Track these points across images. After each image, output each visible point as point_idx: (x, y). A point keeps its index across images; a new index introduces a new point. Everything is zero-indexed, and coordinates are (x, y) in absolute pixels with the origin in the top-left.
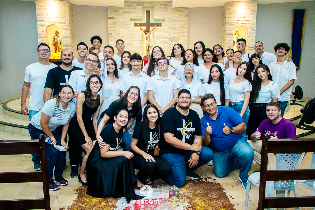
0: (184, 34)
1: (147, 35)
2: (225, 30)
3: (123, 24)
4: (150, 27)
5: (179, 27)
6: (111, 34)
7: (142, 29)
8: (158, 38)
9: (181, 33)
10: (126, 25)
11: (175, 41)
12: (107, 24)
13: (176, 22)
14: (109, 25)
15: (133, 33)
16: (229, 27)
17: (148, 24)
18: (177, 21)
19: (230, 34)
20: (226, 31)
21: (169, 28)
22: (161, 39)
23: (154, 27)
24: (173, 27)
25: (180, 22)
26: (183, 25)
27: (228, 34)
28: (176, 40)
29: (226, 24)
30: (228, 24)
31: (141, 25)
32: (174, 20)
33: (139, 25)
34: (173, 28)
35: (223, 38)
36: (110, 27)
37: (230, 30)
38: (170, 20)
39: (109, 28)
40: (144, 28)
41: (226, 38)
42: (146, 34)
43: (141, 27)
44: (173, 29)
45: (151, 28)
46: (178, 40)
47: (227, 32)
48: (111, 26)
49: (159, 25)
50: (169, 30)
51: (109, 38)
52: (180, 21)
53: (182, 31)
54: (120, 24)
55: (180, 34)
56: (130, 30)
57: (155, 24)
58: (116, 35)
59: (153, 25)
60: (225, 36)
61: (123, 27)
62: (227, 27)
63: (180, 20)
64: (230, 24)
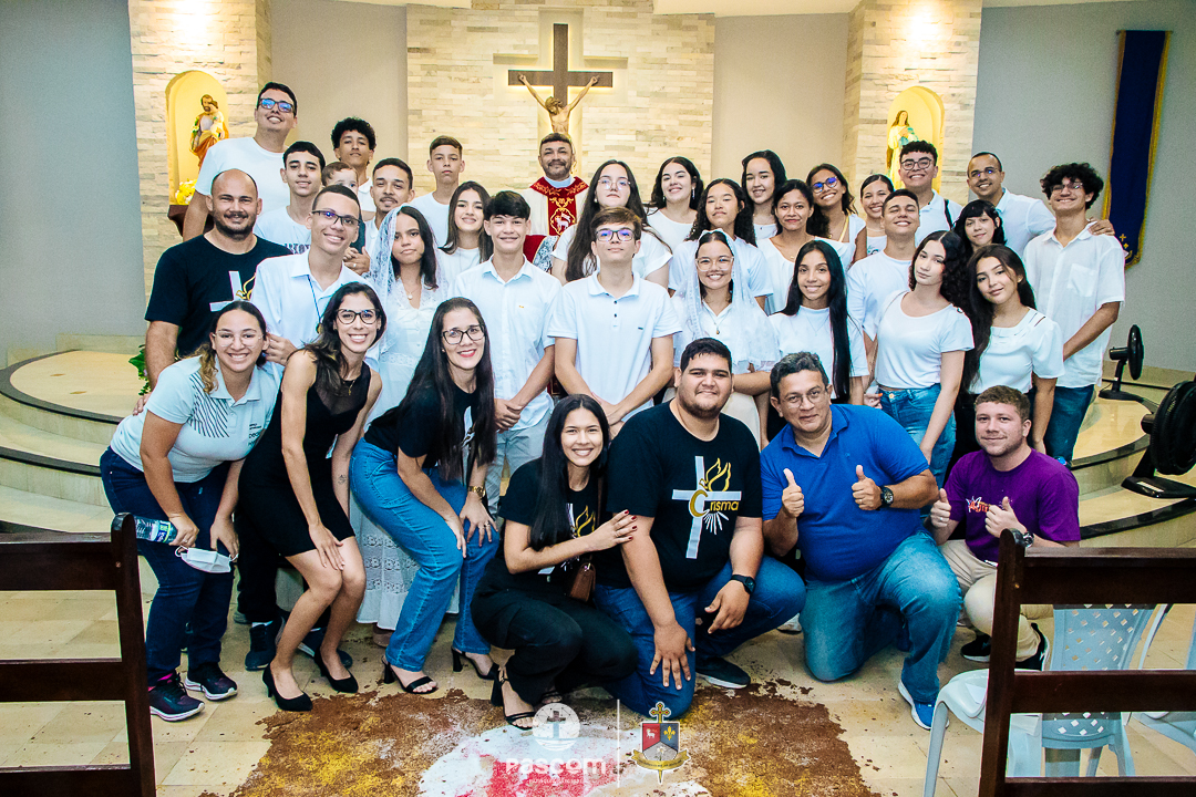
0: (700, 118)
1: (555, 118)
2: (856, 106)
3: (464, 75)
4: (570, 89)
5: (678, 90)
6: (418, 112)
7: (539, 95)
8: (597, 131)
9: (686, 112)
10: (474, 79)
11: (665, 144)
12: (404, 72)
13: (671, 72)
14: (410, 79)
15: (501, 109)
16: (872, 93)
17: (562, 78)
18: (674, 67)
19: (876, 122)
20: (861, 111)
21: (640, 94)
22: (608, 137)
23: (582, 88)
24: (657, 89)
25: (685, 73)
26: (695, 85)
27: (869, 122)
28: (667, 140)
29: (862, 82)
30: (867, 83)
31: (534, 78)
32: (662, 63)
33: (526, 82)
34: (656, 94)
35: (847, 138)
36: (414, 85)
37: (876, 105)
38: (647, 62)
39: (410, 90)
40: (546, 92)
41: (861, 137)
42: (552, 114)
43: (535, 88)
44: (659, 95)
45: (573, 92)
46: (675, 140)
47: (863, 113)
48: (418, 79)
49: (604, 80)
50: (642, 102)
51: (409, 127)
52: (683, 67)
53: (692, 107)
54: (454, 74)
55: (683, 117)
56: (490, 97)
57: (588, 75)
58: (435, 118)
59: (580, 79)
60: (855, 128)
61: (465, 85)
62: (863, 93)
63: (686, 62)
64: (876, 82)
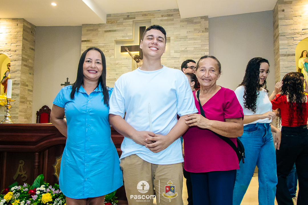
2: (278, 49)
5: (193, 49)
7: (132, 55)
13: (189, 42)
15: (117, 62)
16: (286, 42)
18: (191, 39)
19: (289, 55)
20: (280, 50)
21: (176, 52)
24: (183, 49)
25: (196, 41)
26: (200, 46)
27: (285, 55)
29: (280, 37)
30: (282, 37)
31: (131, 49)
32: (185, 38)
33: (128, 50)
34: (183, 51)
35: (276, 64)
37: (288, 47)
38: (179, 38)
41: (281, 63)
47: (281, 51)
52: (194, 39)
60: (278, 60)
62: (280, 42)
63: (195, 37)
64: (287, 36)
